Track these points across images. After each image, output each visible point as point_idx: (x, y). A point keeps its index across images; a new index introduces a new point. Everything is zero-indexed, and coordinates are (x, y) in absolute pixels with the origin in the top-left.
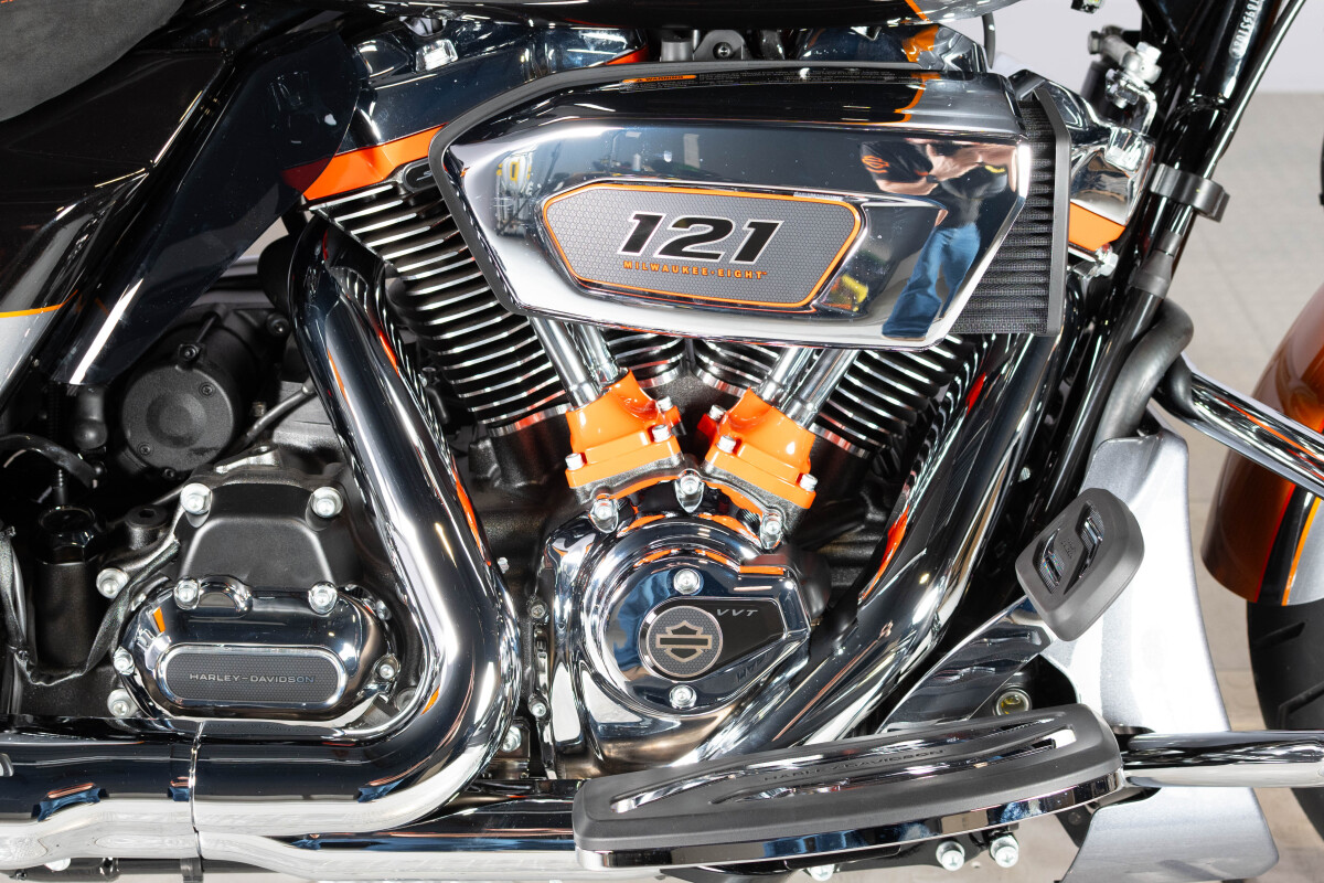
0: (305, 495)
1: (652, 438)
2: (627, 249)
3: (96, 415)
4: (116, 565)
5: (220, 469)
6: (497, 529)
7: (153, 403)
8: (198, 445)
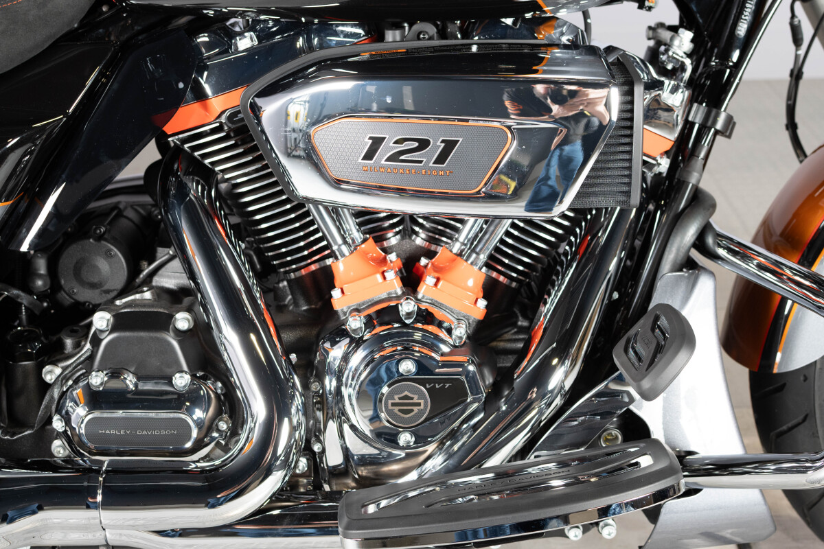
0: (170, 317)
1: (385, 278)
2: (364, 158)
3: (43, 271)
4: (54, 363)
5: (118, 302)
6: (289, 336)
7: (77, 263)
8: (105, 288)
